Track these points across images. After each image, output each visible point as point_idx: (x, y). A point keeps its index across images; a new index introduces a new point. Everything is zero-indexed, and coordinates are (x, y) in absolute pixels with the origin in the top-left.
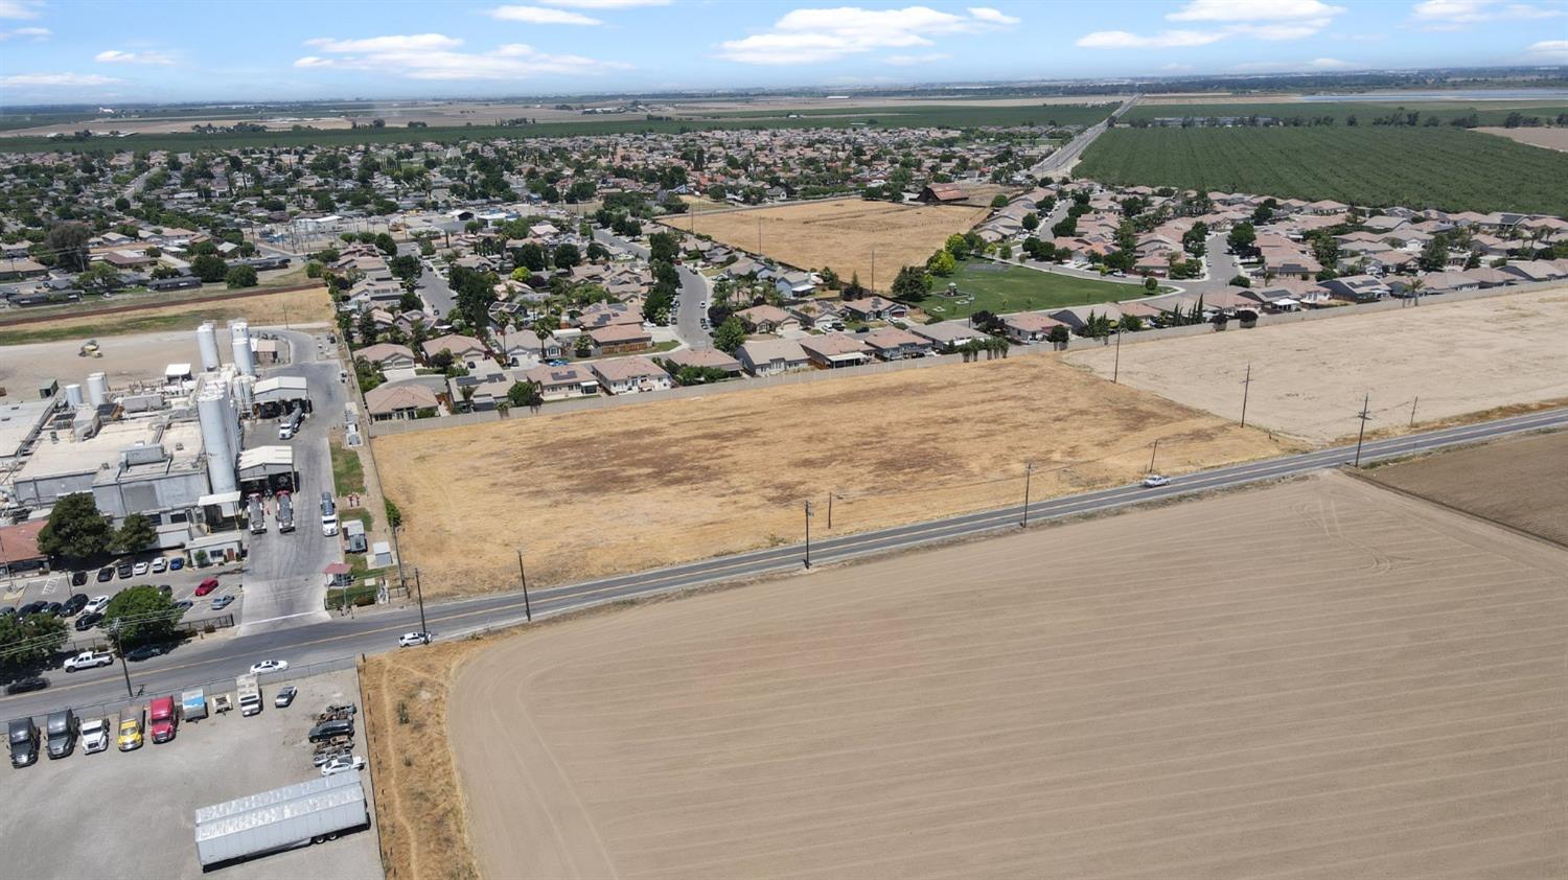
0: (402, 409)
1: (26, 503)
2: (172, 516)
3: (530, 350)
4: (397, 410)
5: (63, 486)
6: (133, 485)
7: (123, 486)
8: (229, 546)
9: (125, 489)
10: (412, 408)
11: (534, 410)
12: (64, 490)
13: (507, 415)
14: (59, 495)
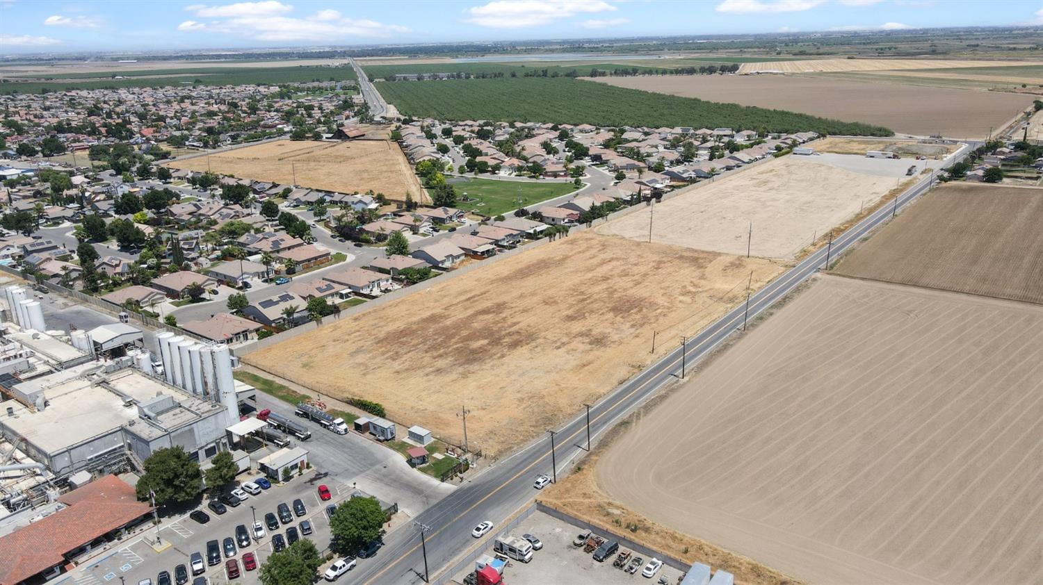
0: (239, 333)
1: (62, 472)
2: (206, 451)
3: (251, 274)
4: (236, 335)
5: (92, 449)
6: (179, 431)
7: (172, 435)
8: (301, 459)
9: (174, 437)
10: (246, 331)
11: (337, 316)
12: (92, 452)
13: (321, 322)
14: (89, 458)
